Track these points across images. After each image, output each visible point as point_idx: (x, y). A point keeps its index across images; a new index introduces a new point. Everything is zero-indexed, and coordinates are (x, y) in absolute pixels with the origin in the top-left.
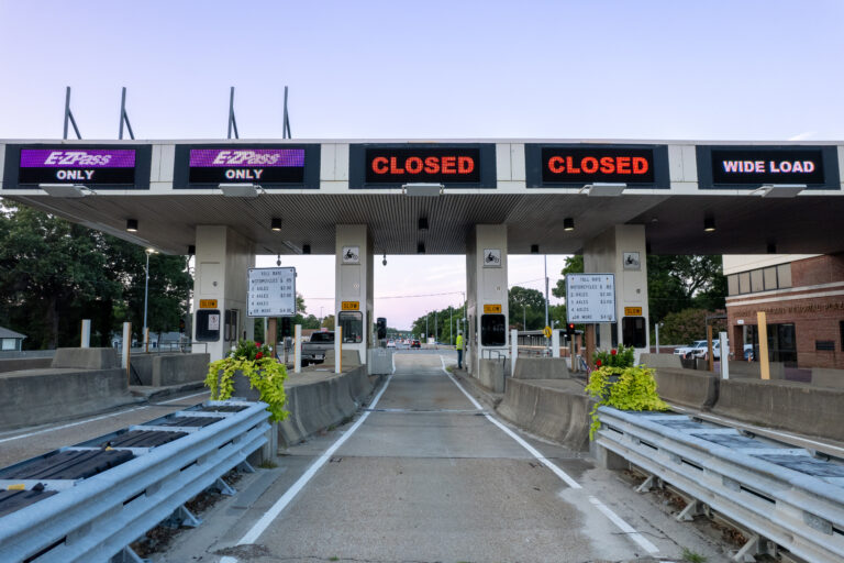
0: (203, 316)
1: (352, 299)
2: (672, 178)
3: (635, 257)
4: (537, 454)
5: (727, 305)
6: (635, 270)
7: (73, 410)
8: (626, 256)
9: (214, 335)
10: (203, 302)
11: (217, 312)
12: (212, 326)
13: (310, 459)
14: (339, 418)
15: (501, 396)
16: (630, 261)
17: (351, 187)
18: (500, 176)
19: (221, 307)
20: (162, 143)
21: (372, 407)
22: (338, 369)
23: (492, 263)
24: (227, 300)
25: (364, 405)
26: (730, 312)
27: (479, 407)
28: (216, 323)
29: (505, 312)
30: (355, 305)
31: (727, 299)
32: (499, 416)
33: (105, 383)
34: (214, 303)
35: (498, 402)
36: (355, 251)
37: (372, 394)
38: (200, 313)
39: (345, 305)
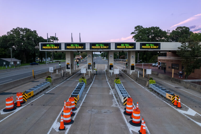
1: (90, 63)
2: (136, 48)
3: (133, 56)
4: (110, 87)
6: (133, 58)
9: (69, 68)
10: (67, 63)
13: (89, 87)
14: (90, 82)
15: (110, 79)
17: (90, 49)
18: (111, 48)
20: (63, 43)
21: (94, 80)
22: (89, 76)
23: (111, 57)
24: (71, 63)
25: (93, 80)
26: (158, 60)
27: (107, 80)
28: (69, 66)
29: (113, 65)
30: (90, 64)
31: (158, 57)
32: (109, 82)
34: (69, 63)
35: (109, 80)
36: (90, 55)
37: (93, 78)
38: (67, 65)
39: (89, 64)
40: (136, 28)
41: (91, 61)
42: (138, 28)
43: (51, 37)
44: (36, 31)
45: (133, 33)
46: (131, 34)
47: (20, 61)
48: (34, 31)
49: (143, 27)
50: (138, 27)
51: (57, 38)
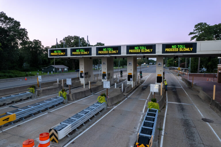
0: (81, 74)
1: (105, 71)
2: (156, 51)
5: (218, 66)
6: (161, 66)
7: (54, 93)
8: (159, 63)
9: (83, 77)
11: (83, 73)
12: (82, 75)
13: (70, 103)
16: (159, 64)
17: (97, 55)
19: (84, 72)
22: (89, 88)
23: (130, 65)
24: (84, 71)
28: (83, 75)
29: (132, 74)
30: (105, 72)
33: (59, 89)
34: (82, 72)
36: (105, 62)
37: (102, 90)
38: (80, 73)
39: (103, 72)
40: (196, 26)
41: (105, 69)
42: (199, 26)
43: (97, 43)
44: (84, 38)
45: (191, 33)
46: (189, 35)
47: (67, 68)
48: (82, 38)
49: (207, 24)
50: (200, 24)
51: (104, 44)
